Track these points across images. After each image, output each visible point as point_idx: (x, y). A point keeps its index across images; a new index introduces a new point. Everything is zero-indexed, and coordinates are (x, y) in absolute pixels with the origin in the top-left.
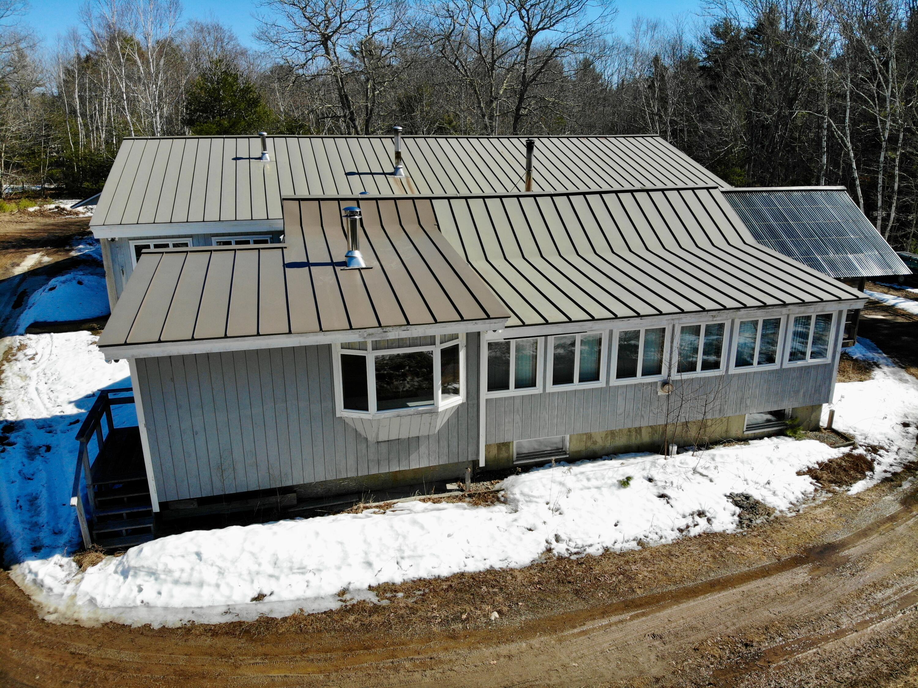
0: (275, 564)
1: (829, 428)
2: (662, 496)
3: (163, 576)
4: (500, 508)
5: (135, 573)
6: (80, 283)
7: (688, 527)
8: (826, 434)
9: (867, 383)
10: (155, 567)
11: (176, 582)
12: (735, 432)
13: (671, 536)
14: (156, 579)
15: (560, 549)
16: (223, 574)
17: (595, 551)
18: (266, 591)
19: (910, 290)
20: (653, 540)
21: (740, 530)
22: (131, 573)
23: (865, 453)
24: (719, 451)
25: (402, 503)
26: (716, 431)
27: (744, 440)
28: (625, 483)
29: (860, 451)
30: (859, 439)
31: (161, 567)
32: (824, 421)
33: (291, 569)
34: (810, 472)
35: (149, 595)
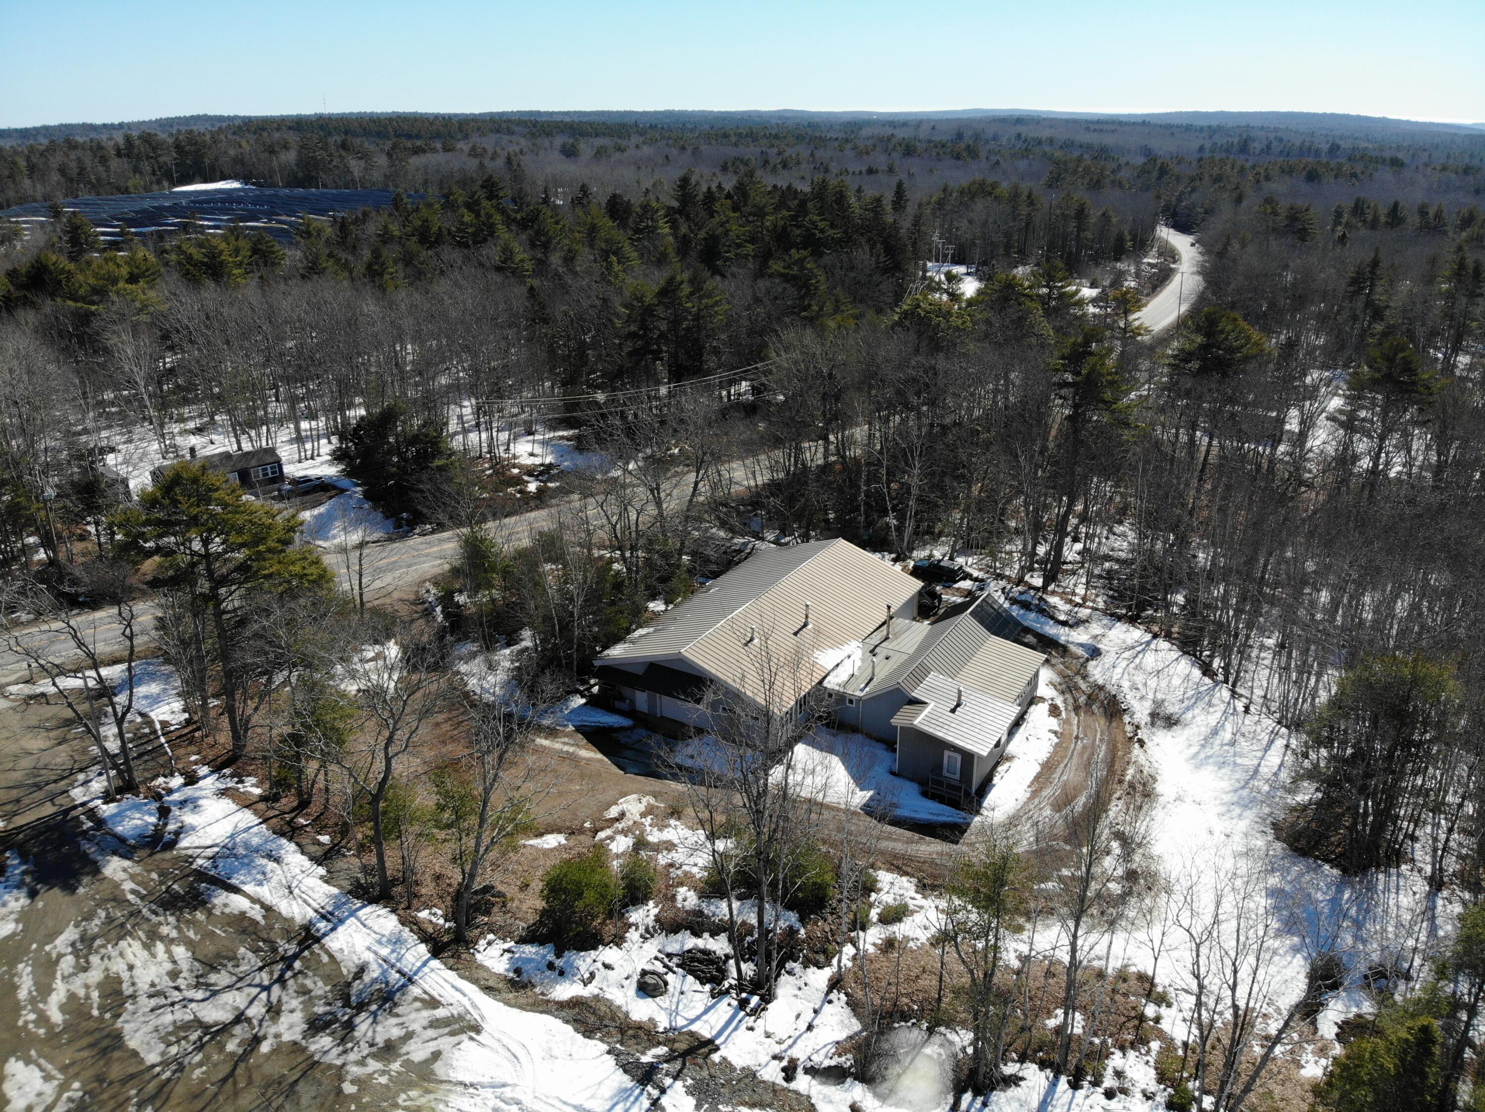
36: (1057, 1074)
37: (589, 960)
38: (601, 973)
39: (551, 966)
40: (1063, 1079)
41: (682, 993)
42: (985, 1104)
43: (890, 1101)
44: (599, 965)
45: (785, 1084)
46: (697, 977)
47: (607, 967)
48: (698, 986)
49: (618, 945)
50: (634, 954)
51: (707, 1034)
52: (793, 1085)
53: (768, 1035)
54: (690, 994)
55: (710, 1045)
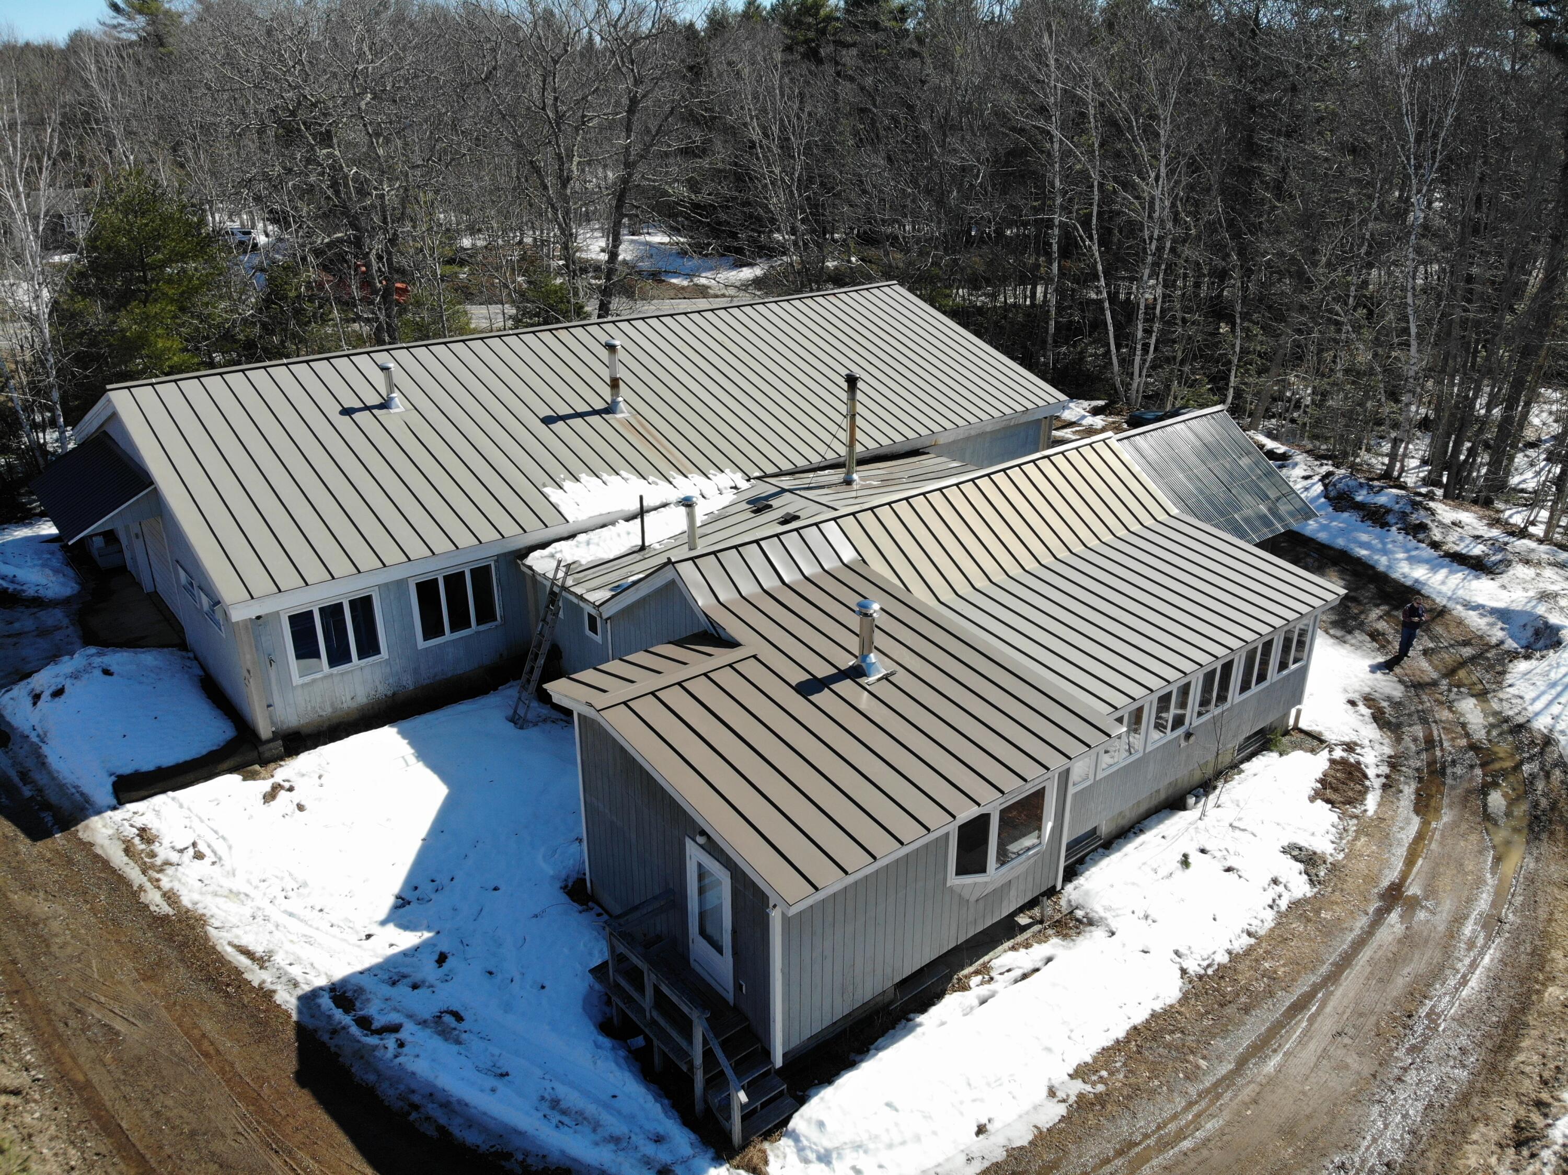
0: (969, 1085)
1: (1296, 728)
2: (1229, 870)
3: (871, 1146)
5: (839, 1154)
6: (107, 672)
7: (1274, 901)
8: (1296, 736)
10: (858, 1139)
11: (890, 1146)
12: (1226, 759)
13: (1269, 917)
14: (866, 1152)
15: (1192, 966)
16: (930, 1117)
18: (984, 1121)
20: (1258, 926)
21: (1315, 890)
22: (834, 1155)
23: (1345, 754)
27: (1235, 766)
28: (1186, 862)
29: (1338, 753)
30: (1328, 736)
31: (865, 1137)
33: (989, 1084)
34: (1319, 794)
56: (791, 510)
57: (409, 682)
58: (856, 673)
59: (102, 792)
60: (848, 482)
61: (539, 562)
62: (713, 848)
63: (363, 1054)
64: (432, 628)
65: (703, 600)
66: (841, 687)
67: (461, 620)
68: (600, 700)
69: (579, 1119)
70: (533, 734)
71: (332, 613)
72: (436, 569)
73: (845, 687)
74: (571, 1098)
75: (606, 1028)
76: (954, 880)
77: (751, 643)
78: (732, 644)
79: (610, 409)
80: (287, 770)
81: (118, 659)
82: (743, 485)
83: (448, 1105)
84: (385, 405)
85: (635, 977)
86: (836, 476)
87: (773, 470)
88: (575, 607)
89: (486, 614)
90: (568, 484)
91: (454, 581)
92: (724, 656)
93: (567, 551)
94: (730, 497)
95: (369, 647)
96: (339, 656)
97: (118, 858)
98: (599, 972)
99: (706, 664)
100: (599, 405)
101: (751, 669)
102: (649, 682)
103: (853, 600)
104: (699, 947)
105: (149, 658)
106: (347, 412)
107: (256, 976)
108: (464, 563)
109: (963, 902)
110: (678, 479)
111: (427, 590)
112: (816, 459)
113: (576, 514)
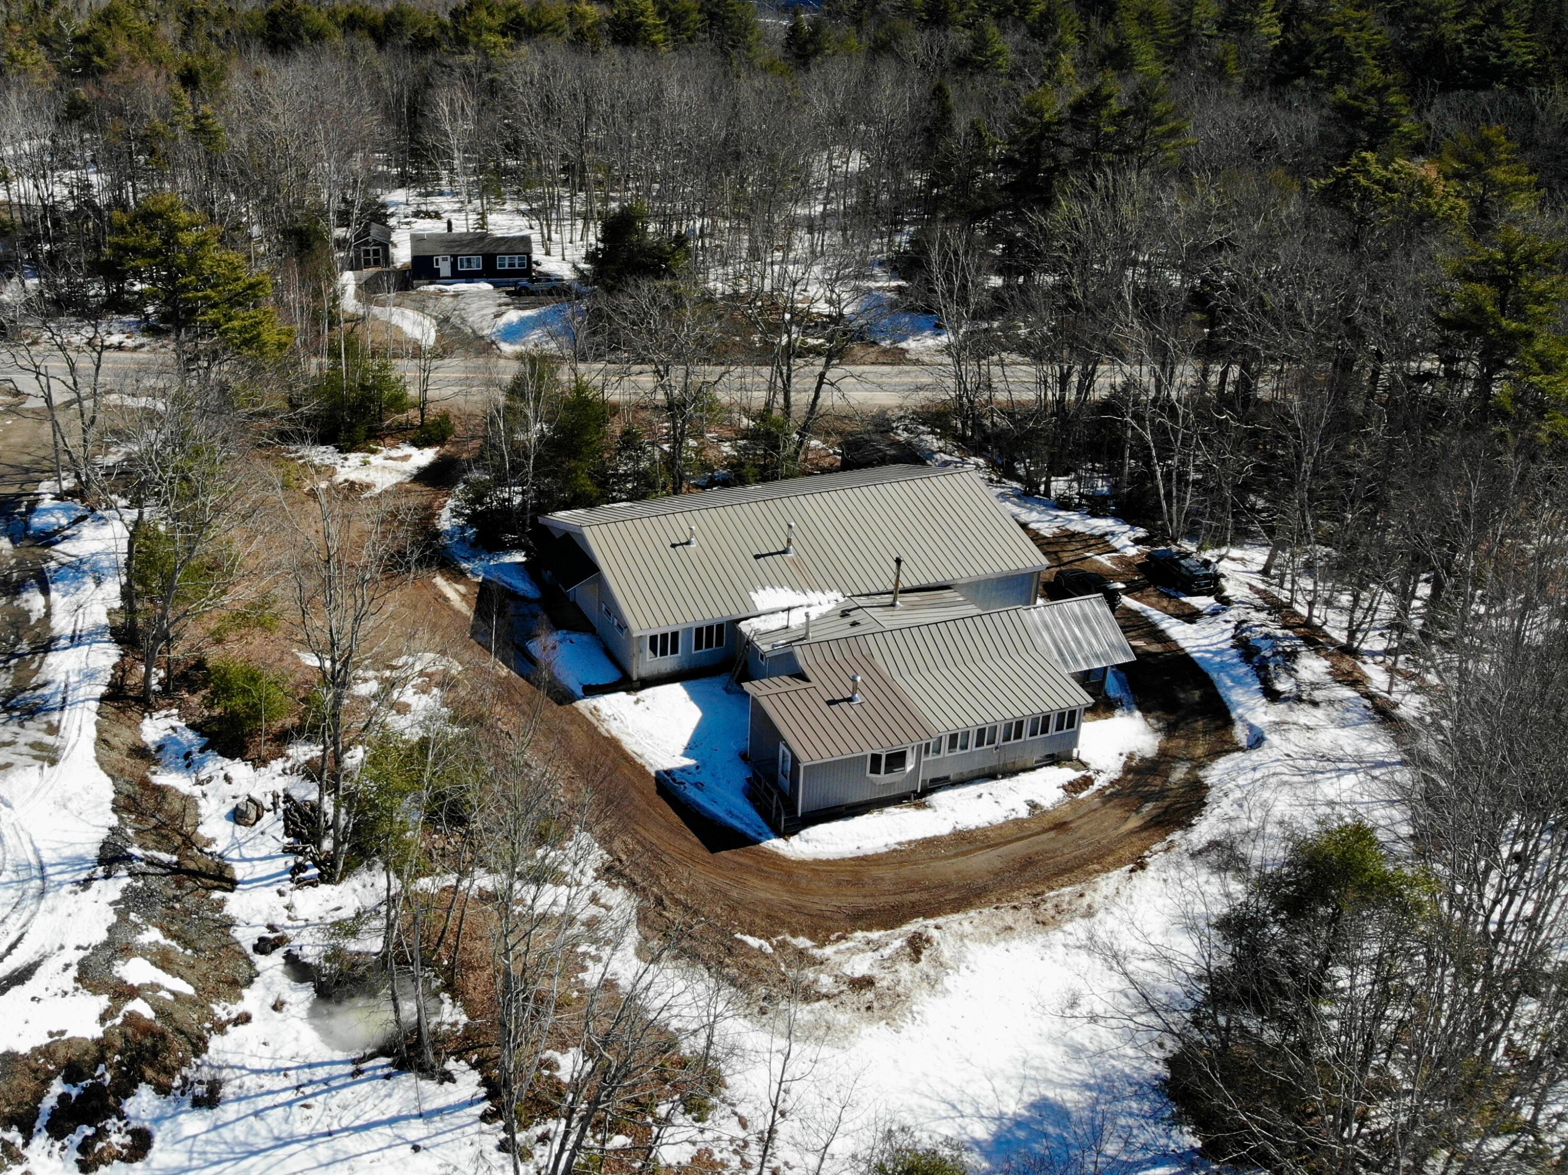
0: (858, 836)
1: (1077, 759)
2: (996, 802)
4: (929, 811)
7: (1007, 817)
8: (1075, 763)
9: (1110, 721)
12: (1029, 765)
13: (1002, 820)
15: (959, 827)
17: (973, 827)
18: (860, 846)
19: (1184, 599)
20: (995, 822)
21: (1029, 818)
24: (1023, 777)
25: (887, 810)
26: (1020, 765)
27: (1033, 769)
28: (980, 796)
29: (1090, 773)
30: (1093, 766)
32: (1075, 755)
34: (1064, 787)
35: (820, 848)
36: (488, 1097)
37: (218, 765)
38: (219, 781)
39: (187, 755)
40: (487, 1105)
41: (262, 833)
42: (387, 1077)
43: (317, 1022)
44: (222, 773)
45: (250, 951)
46: (286, 827)
47: (227, 779)
48: (280, 834)
49: (255, 767)
50: (261, 781)
51: (239, 875)
52: (257, 958)
53: (289, 908)
54: (267, 837)
55: (231, 884)
56: (856, 619)
57: (686, 666)
58: (850, 700)
59: (579, 692)
60: (893, 605)
61: (744, 626)
62: (787, 745)
63: (675, 788)
64: (698, 646)
65: (801, 663)
66: (842, 704)
67: (709, 645)
68: (759, 693)
69: (737, 817)
70: (733, 697)
71: (664, 636)
72: (704, 624)
73: (844, 705)
74: (735, 812)
75: (748, 797)
76: (868, 774)
77: (814, 681)
78: (808, 681)
79: (785, 552)
80: (642, 694)
81: (574, 637)
82: (841, 600)
83: (699, 805)
84: (688, 543)
85: (759, 782)
86: (888, 599)
87: (857, 592)
88: (756, 650)
89: (719, 643)
90: (760, 591)
91: (709, 629)
92: (804, 684)
93: (755, 623)
94: (833, 605)
95: (674, 650)
96: (663, 653)
97: (589, 716)
98: (748, 780)
99: (797, 687)
100: (781, 549)
101: (811, 691)
102: (776, 690)
103: (851, 673)
104: (781, 777)
105: (585, 638)
106: (673, 546)
107: (639, 761)
108: (714, 623)
109: (873, 784)
110: (810, 593)
111: (699, 631)
112: (881, 589)
113: (761, 607)
